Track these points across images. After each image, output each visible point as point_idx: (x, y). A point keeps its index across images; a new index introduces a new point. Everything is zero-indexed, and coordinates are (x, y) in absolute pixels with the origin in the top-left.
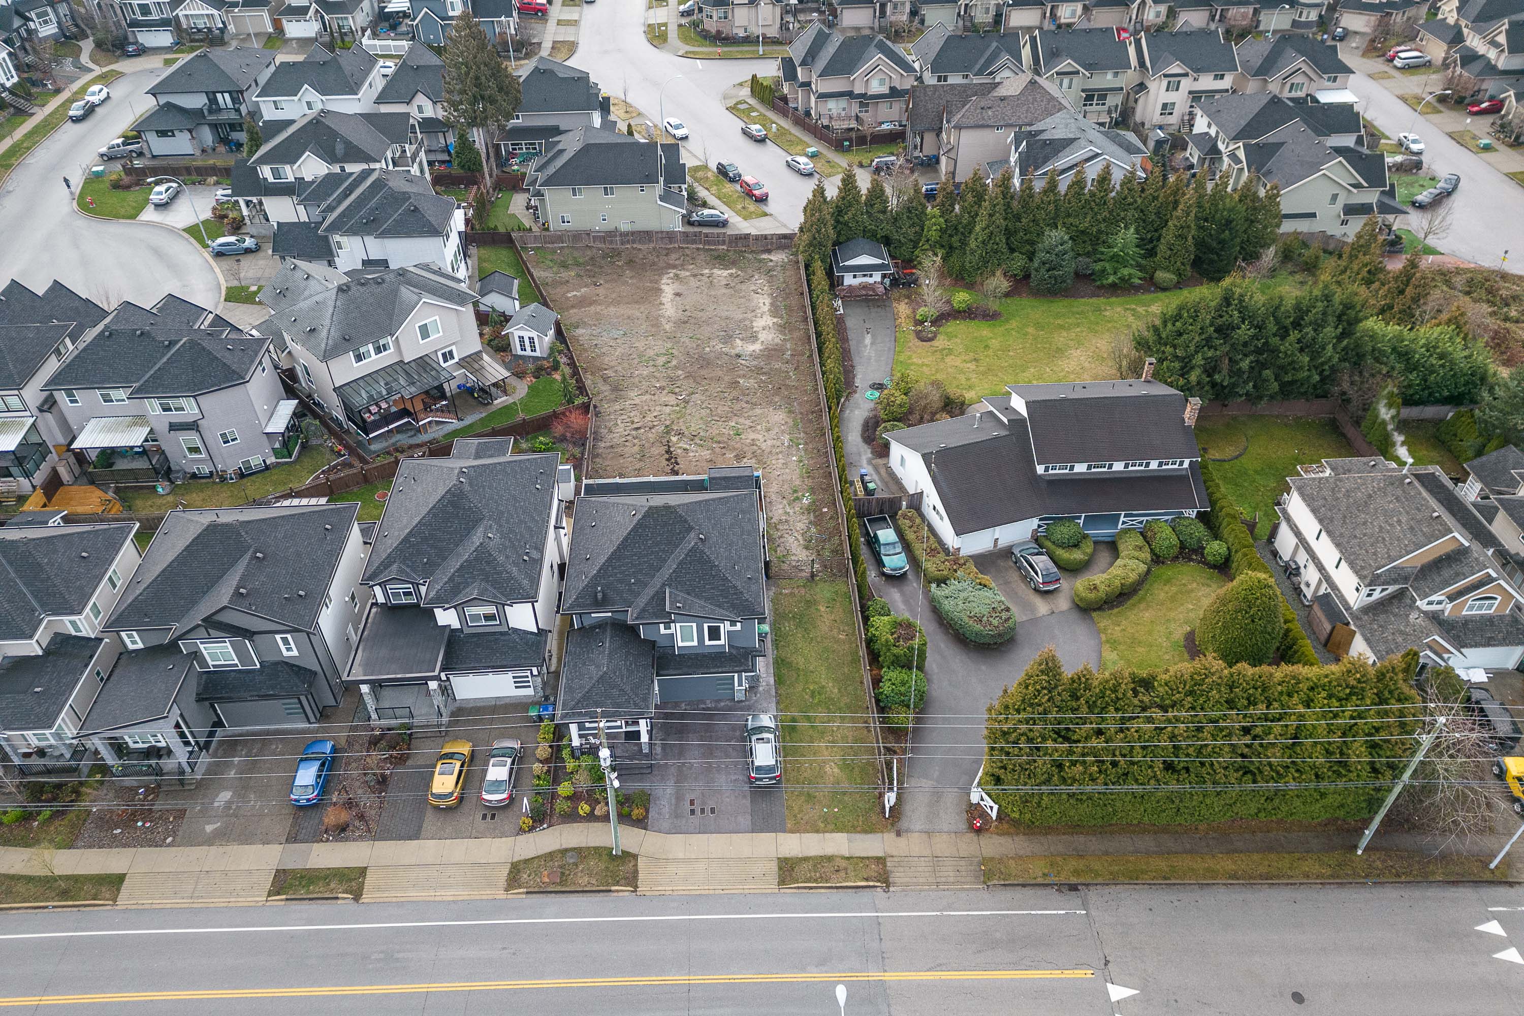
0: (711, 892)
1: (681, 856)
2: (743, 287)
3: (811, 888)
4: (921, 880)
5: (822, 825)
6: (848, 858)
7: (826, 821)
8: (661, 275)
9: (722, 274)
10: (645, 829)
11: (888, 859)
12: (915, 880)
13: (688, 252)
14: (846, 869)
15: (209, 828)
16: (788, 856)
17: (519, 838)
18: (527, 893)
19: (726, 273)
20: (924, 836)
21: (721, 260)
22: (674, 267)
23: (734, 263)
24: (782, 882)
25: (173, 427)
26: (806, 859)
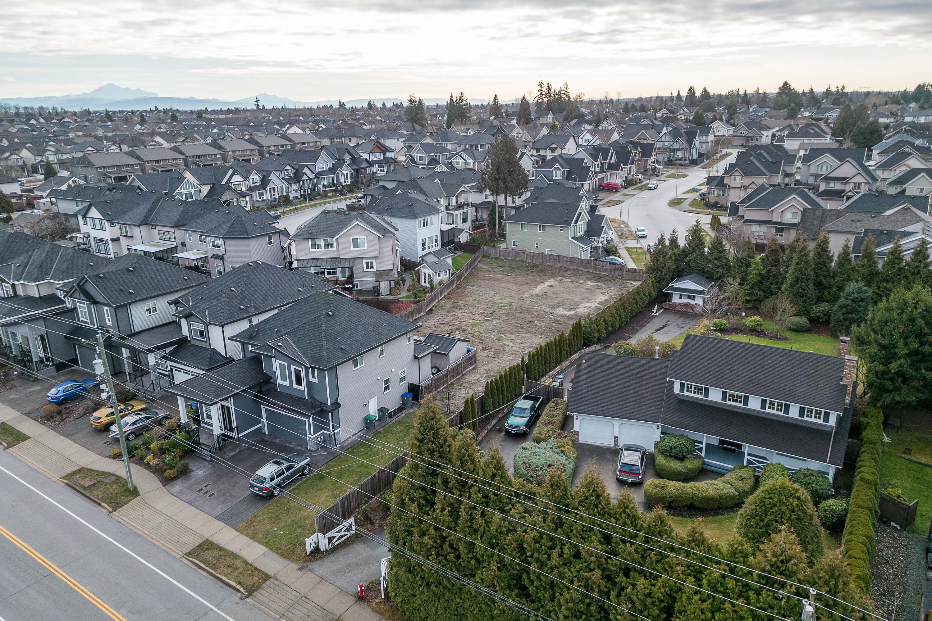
0: (145, 536)
1: (159, 508)
2: (597, 291)
3: (200, 567)
4: (275, 606)
5: (260, 536)
6: (247, 564)
7: (266, 536)
8: (550, 278)
9: (591, 284)
10: (164, 486)
11: (272, 580)
12: (270, 604)
13: (580, 272)
14: (236, 569)
15: (13, 396)
16: (215, 541)
17: (106, 459)
18: (67, 484)
19: (594, 284)
20: (317, 579)
21: (598, 278)
22: (563, 276)
23: (605, 281)
24: (189, 554)
25: (214, 256)
26: (221, 549)
